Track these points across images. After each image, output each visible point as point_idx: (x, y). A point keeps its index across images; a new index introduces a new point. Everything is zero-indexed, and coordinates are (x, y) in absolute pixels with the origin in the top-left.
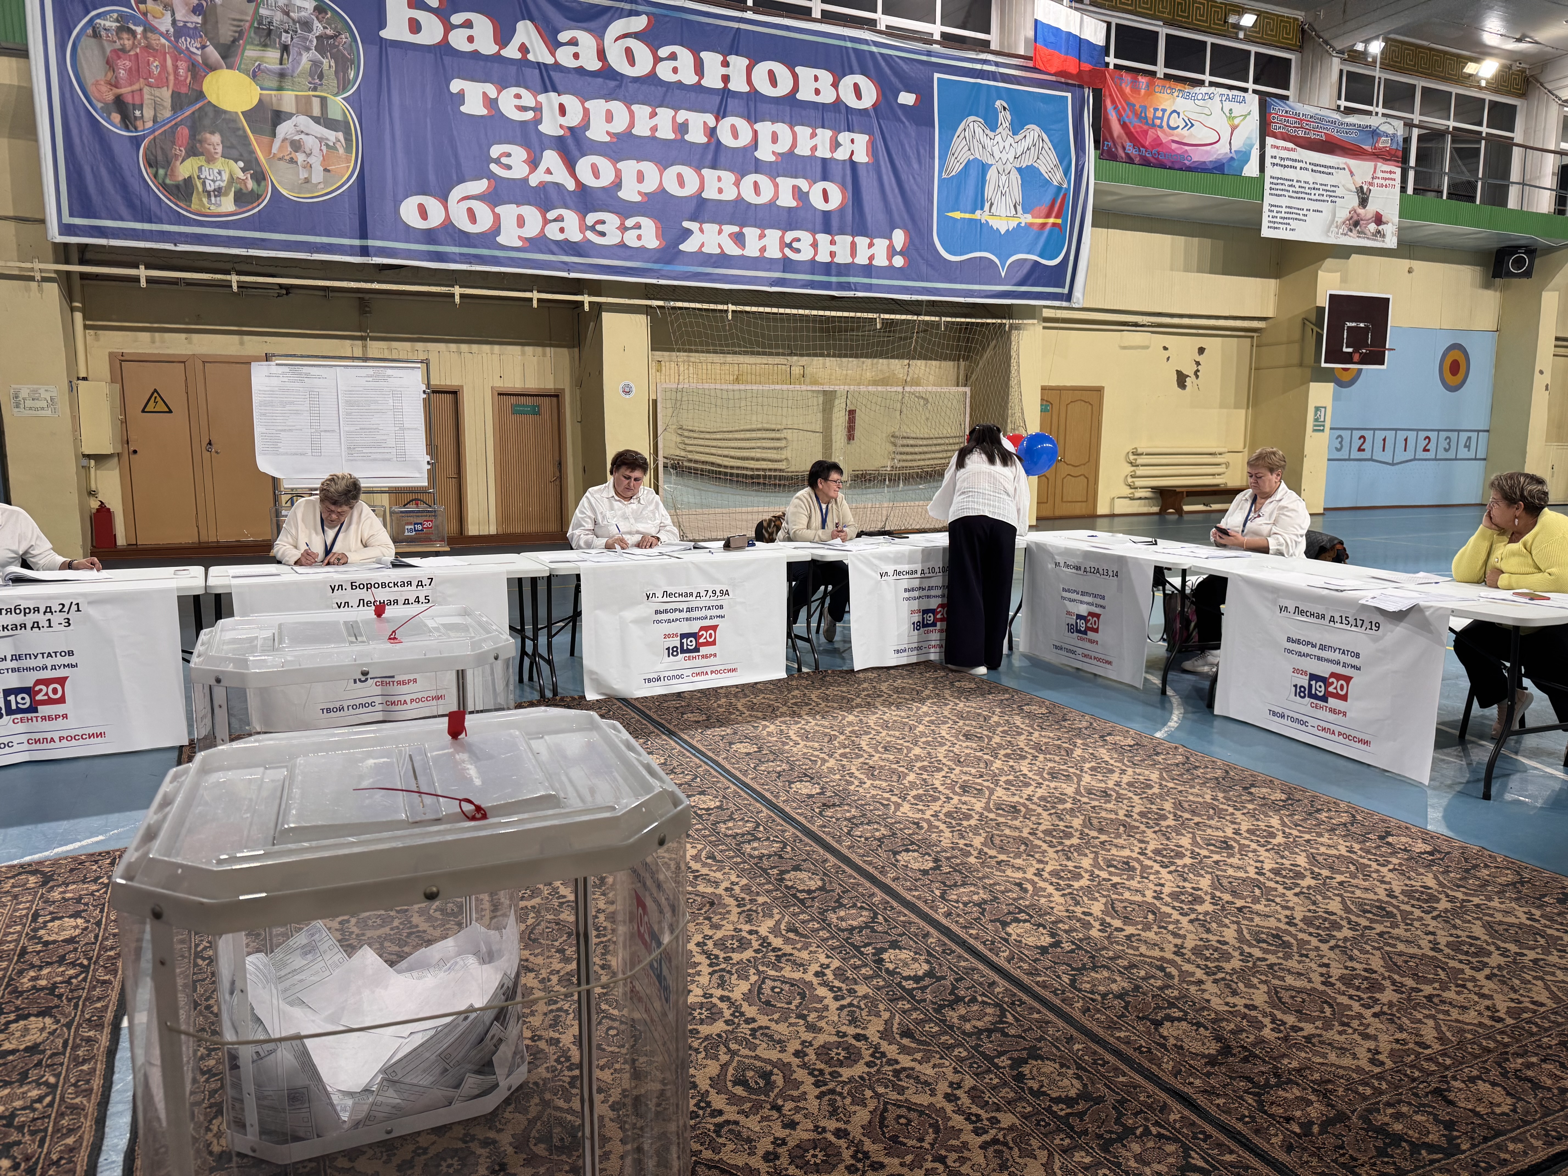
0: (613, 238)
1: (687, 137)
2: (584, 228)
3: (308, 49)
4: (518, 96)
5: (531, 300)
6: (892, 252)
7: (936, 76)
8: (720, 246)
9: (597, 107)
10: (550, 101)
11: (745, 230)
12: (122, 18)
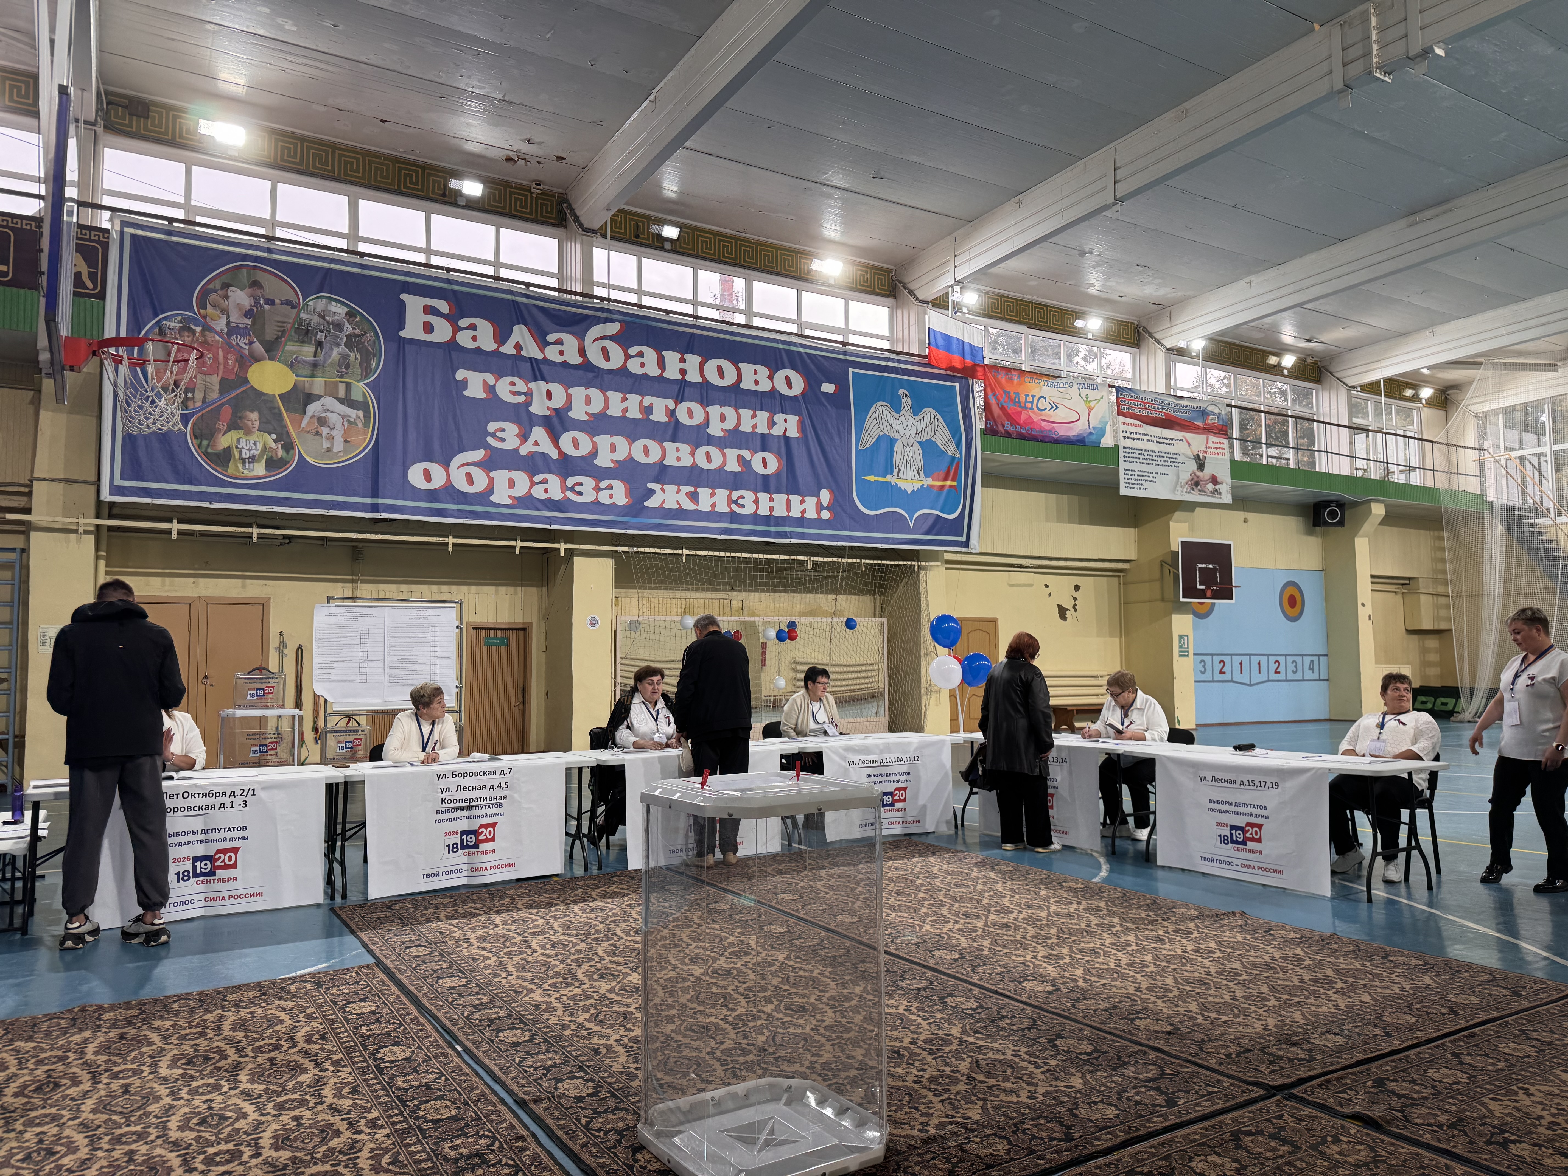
0: (588, 496)
1: (651, 417)
2: (564, 488)
3: (338, 345)
4: (513, 384)
5: (515, 547)
6: (820, 507)
7: (851, 370)
8: (678, 503)
9: (578, 393)
10: (539, 388)
11: (699, 490)
12: (185, 320)
